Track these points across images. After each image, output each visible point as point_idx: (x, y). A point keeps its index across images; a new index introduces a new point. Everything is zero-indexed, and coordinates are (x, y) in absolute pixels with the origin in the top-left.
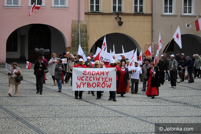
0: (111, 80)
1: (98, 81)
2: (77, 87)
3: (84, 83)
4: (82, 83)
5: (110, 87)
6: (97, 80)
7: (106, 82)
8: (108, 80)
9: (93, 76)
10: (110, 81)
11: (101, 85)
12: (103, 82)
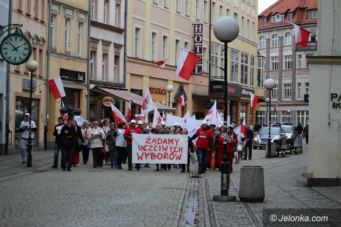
0: (181, 149)
1: (165, 151)
2: (138, 159)
3: (147, 154)
4: (144, 154)
5: (180, 159)
6: (163, 150)
7: (174, 153)
8: (178, 151)
9: (158, 145)
10: (180, 151)
11: (168, 157)
12: (171, 152)
